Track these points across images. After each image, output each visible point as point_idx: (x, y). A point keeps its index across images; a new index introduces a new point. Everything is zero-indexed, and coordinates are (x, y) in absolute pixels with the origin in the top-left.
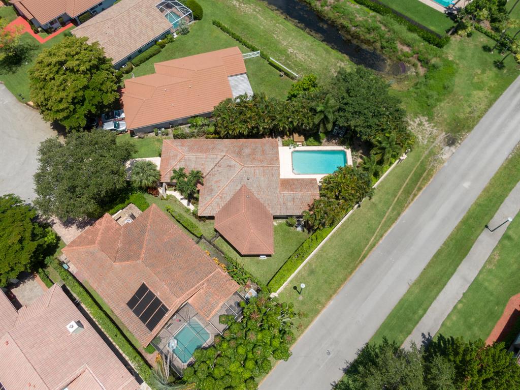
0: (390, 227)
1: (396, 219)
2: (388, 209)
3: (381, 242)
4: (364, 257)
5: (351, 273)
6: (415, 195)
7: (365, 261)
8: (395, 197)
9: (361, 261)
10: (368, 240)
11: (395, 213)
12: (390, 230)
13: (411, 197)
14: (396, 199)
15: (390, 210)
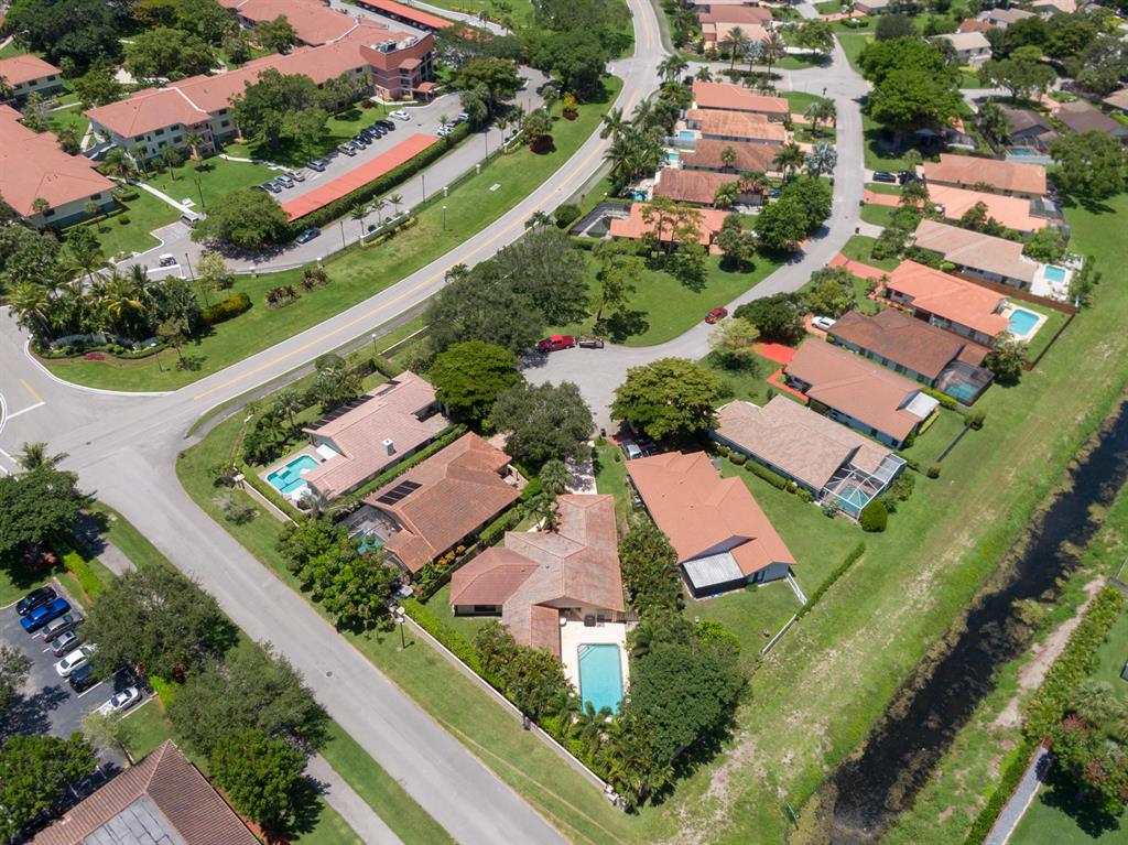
0: (492, 767)
1: (503, 778)
2: (522, 770)
3: (468, 752)
4: (446, 727)
5: (426, 708)
6: (547, 816)
7: (440, 726)
8: (543, 784)
9: (440, 722)
10: (472, 736)
11: (515, 780)
12: (485, 766)
13: (545, 810)
14: (539, 785)
15: (519, 772)
